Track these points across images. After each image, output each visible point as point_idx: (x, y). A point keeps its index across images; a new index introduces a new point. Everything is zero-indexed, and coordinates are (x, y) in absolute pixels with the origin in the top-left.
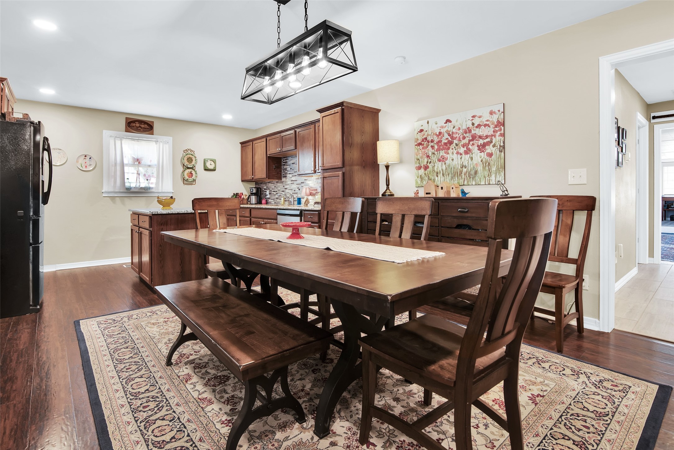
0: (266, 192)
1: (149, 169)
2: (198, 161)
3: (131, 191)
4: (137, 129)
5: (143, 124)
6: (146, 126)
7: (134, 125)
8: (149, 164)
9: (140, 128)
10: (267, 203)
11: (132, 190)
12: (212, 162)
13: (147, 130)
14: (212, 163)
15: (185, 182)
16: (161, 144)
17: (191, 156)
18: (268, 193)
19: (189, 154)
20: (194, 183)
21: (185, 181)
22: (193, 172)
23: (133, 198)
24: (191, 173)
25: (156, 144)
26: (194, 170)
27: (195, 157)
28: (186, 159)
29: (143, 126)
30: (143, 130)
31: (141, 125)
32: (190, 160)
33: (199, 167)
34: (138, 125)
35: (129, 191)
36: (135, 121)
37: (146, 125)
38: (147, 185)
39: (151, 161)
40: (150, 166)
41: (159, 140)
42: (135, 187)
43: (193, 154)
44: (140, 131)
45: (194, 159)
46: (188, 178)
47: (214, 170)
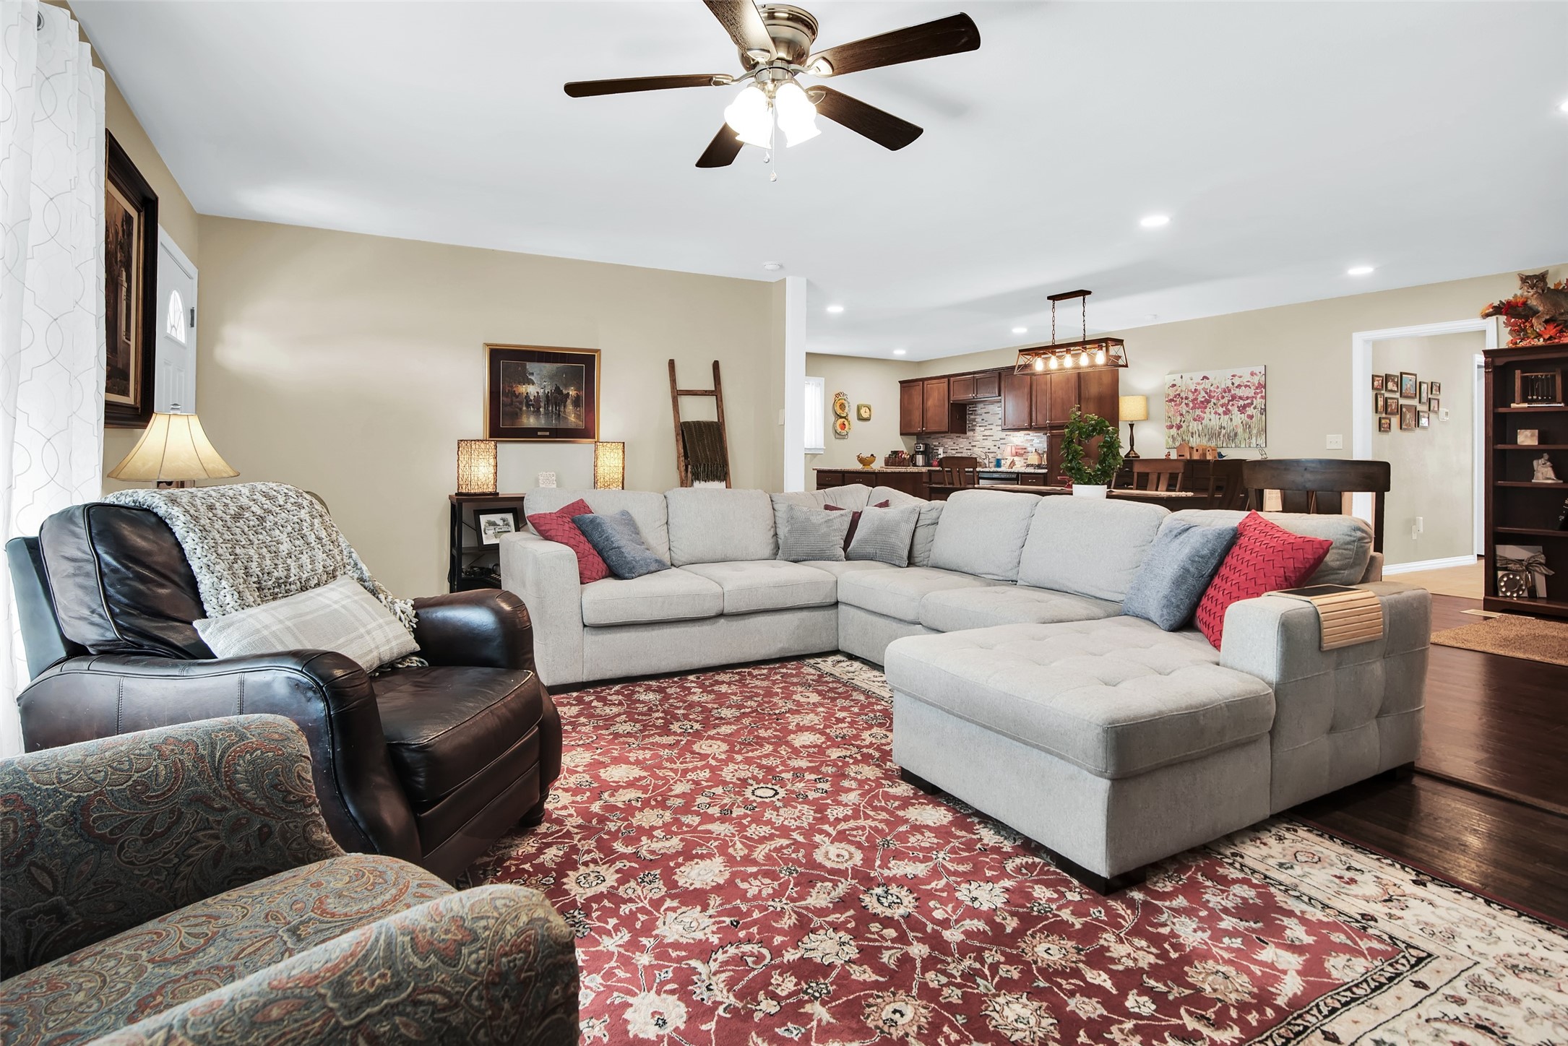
22: (846, 423)
32: (842, 406)
33: (853, 416)
47: (868, 419)
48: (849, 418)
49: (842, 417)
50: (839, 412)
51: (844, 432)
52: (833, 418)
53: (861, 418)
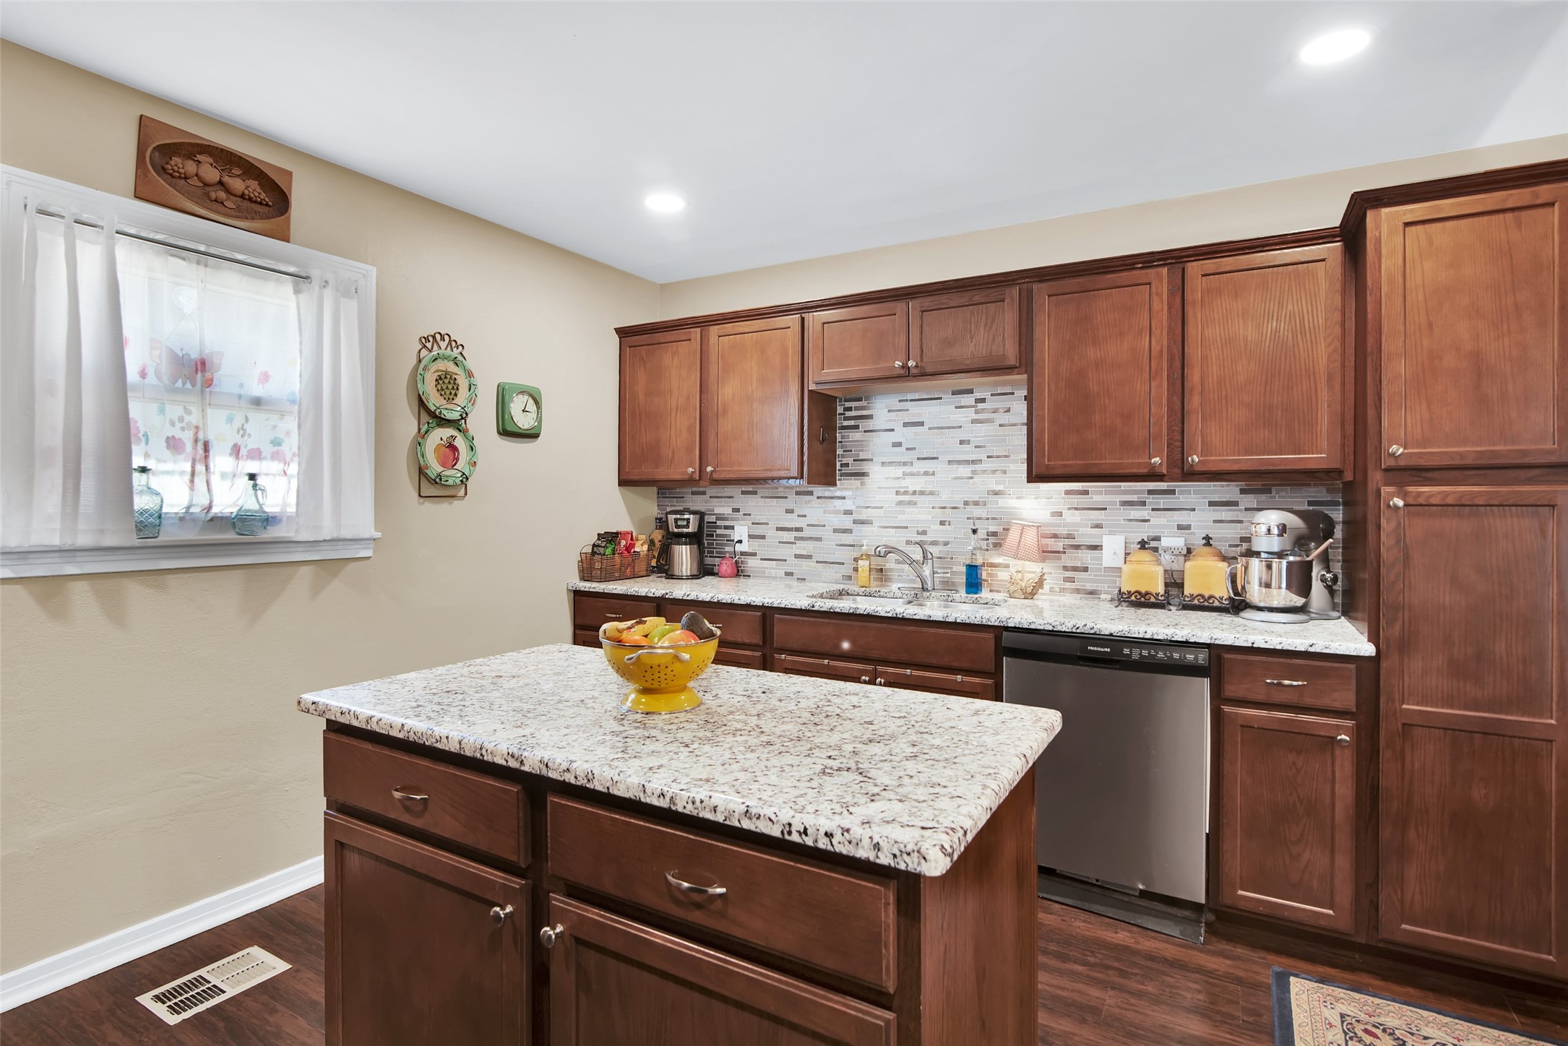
0: (732, 528)
1: (257, 419)
2: (480, 391)
3: (164, 538)
4: (207, 195)
5: (237, 171)
6: (253, 188)
7: (190, 167)
8: (257, 390)
9: (222, 195)
10: (738, 572)
11: (169, 534)
12: (531, 401)
13: (257, 207)
14: (531, 406)
15: (428, 490)
16: (328, 295)
17: (451, 367)
18: (741, 531)
19: (445, 358)
20: (462, 493)
21: (424, 483)
22: (460, 443)
23: (170, 577)
24: (453, 448)
25: (297, 291)
26: (464, 431)
27: (470, 374)
28: (431, 377)
29: (238, 185)
30: (238, 207)
31: (226, 179)
32: (447, 385)
33: (482, 421)
34: (211, 174)
35: (151, 542)
36: (196, 149)
37: (254, 184)
38: (251, 505)
39: (265, 377)
40: (257, 402)
41: (315, 273)
42: (182, 519)
43: (460, 358)
44: (221, 208)
45: (463, 382)
46: (440, 469)
47: (532, 435)
48: (472, 424)
49: (443, 422)
50: (434, 401)
51: (453, 476)
52: (407, 424)
53: (508, 431)
